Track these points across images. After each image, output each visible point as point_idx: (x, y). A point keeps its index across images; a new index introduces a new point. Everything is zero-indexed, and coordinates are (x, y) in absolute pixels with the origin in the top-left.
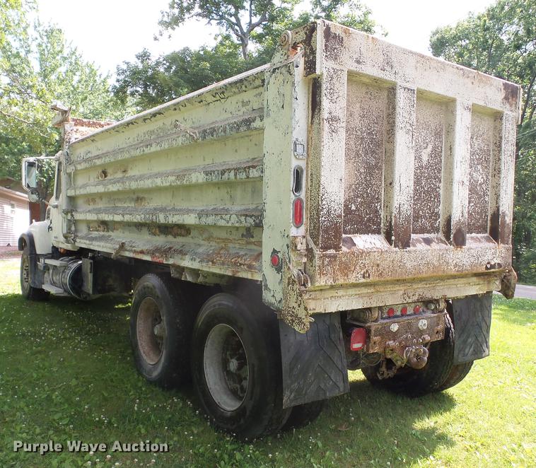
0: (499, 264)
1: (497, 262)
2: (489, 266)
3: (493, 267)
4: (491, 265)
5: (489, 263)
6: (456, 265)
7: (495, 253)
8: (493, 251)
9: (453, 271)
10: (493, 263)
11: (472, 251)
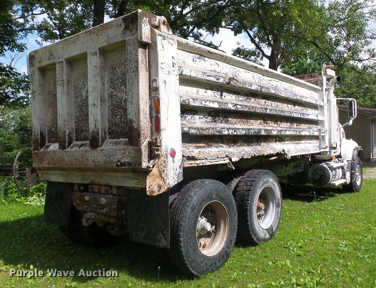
0: (128, 162)
1: (127, 161)
2: (119, 164)
3: (122, 164)
4: (121, 163)
5: (119, 161)
6: (93, 161)
7: (125, 154)
8: (122, 152)
9: (91, 165)
10: (123, 162)
11: (105, 152)
